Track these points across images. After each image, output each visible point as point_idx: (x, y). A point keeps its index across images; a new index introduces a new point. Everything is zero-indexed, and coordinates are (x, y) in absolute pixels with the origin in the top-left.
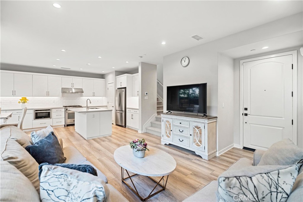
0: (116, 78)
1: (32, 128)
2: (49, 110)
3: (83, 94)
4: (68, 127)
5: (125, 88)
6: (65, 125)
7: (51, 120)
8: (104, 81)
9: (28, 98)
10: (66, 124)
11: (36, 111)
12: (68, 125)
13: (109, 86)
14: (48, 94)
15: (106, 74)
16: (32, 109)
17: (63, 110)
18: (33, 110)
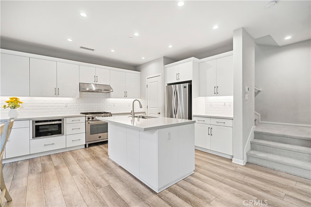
0: (164, 68)
1: (30, 155)
2: (60, 120)
3: (111, 93)
4: (92, 148)
5: (190, 82)
6: (86, 145)
7: (64, 137)
8: (139, 75)
9: (21, 99)
10: (87, 143)
11: (37, 122)
12: (90, 145)
13: (148, 82)
14: (57, 93)
15: (143, 64)
16: (29, 120)
17: (83, 119)
18: (31, 121)
